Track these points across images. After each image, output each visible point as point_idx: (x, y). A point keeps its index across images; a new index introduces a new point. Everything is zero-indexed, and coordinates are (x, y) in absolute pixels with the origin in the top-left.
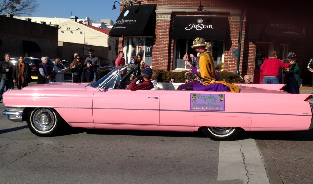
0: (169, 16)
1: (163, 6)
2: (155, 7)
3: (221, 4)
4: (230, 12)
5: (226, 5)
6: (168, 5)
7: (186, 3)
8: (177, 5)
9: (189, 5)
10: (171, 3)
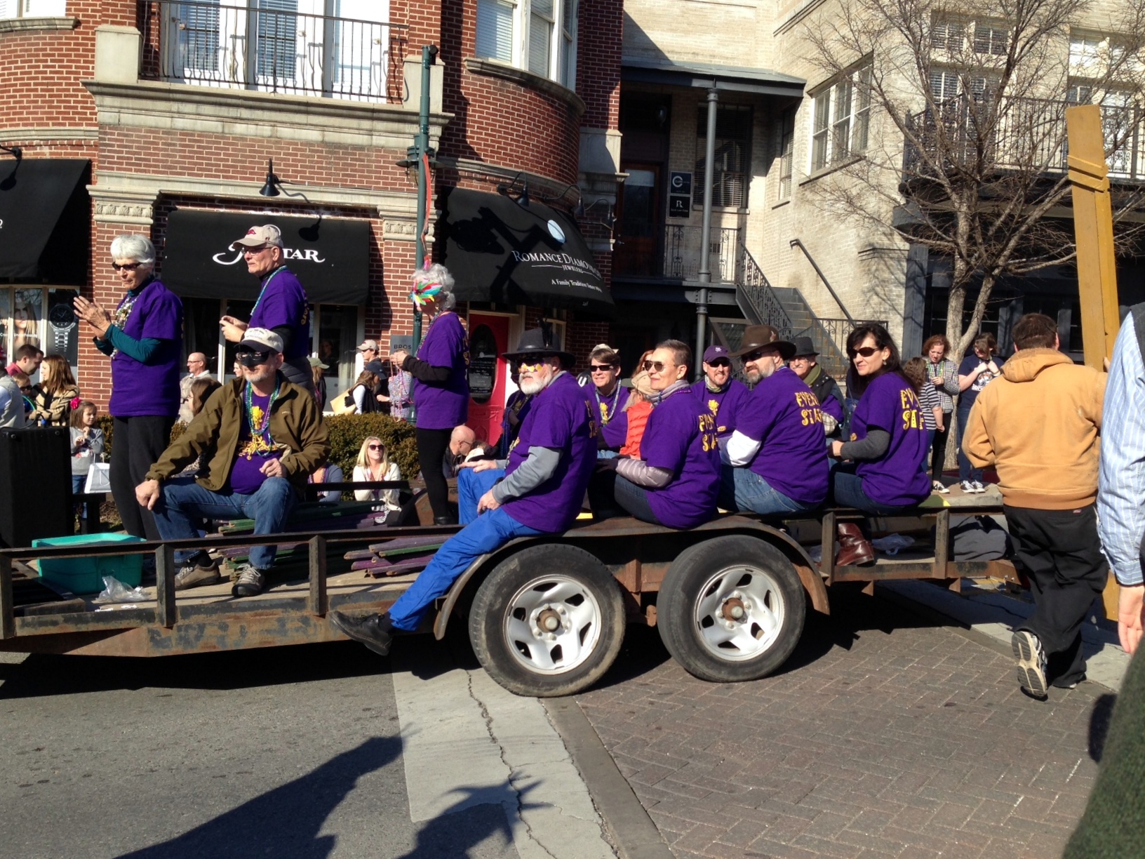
0: (148, 209)
1: (119, 169)
2: (85, 172)
3: (343, 175)
4: (379, 208)
5: (362, 182)
6: (140, 165)
7: (212, 165)
8: (176, 168)
9: (226, 173)
10: (154, 160)
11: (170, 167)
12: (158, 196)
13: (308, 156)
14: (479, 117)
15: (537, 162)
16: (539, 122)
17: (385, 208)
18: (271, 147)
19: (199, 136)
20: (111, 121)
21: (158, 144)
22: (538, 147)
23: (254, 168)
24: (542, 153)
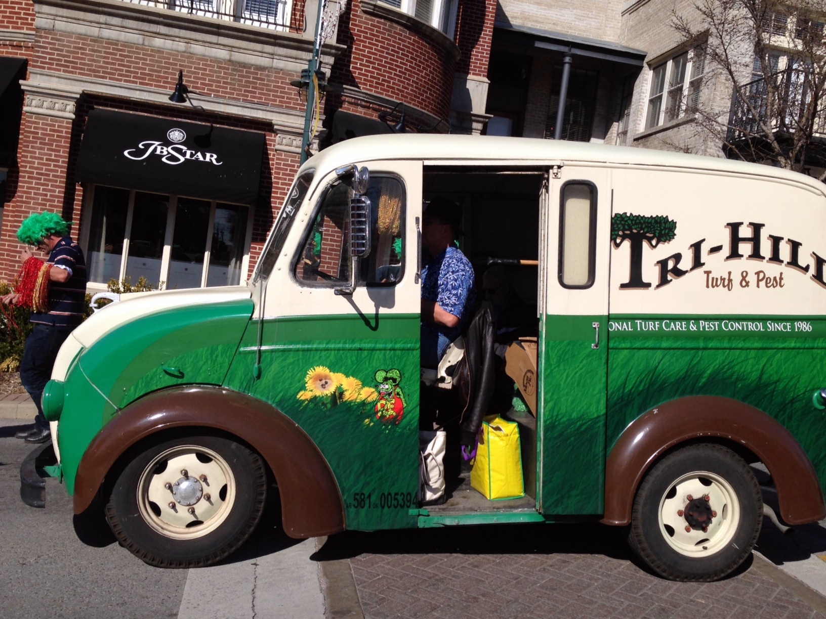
0: (71, 106)
1: (49, 69)
2: (21, 69)
3: (245, 91)
4: (274, 122)
5: (261, 98)
6: (68, 67)
7: (131, 72)
8: (99, 72)
9: (143, 80)
10: (81, 64)
11: (94, 71)
12: (81, 95)
13: (216, 72)
14: (369, 52)
15: (415, 96)
16: (420, 62)
17: (279, 123)
18: (184, 61)
19: (122, 46)
20: (47, 26)
21: (85, 49)
22: (417, 83)
23: (167, 78)
24: (420, 89)
